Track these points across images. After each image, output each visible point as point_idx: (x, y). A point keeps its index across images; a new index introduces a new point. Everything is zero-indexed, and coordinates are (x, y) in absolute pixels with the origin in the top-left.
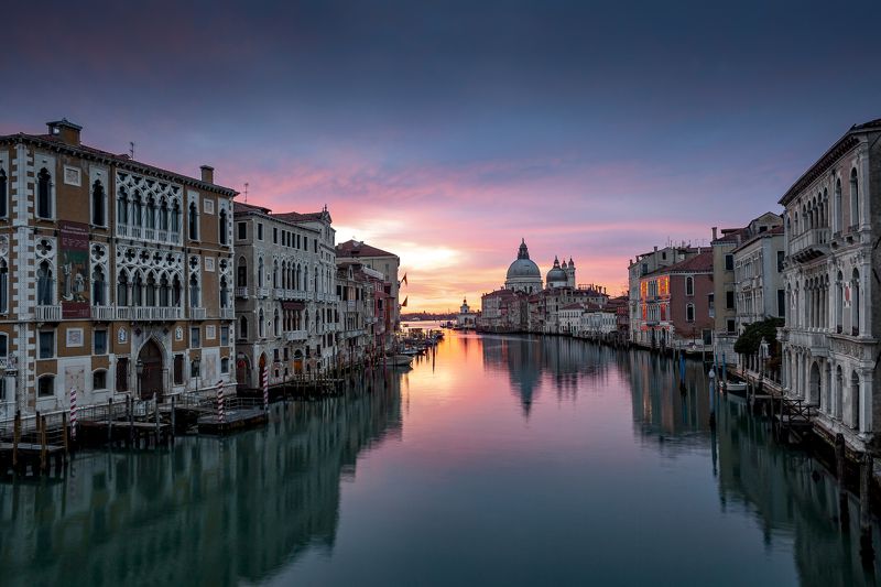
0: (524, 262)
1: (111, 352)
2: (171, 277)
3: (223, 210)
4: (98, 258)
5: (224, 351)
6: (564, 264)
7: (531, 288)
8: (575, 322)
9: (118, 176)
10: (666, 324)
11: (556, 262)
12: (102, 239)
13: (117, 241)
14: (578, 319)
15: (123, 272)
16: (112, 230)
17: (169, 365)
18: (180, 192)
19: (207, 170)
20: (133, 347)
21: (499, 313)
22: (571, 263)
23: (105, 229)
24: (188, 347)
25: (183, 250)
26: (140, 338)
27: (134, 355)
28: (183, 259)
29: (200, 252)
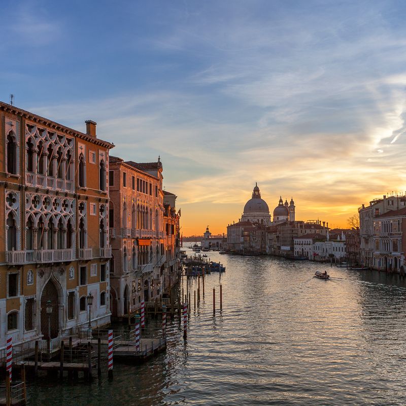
0: (257, 200)
1: (22, 294)
2: (66, 221)
3: (102, 161)
4: (11, 205)
5: (103, 287)
6: (286, 203)
7: (262, 220)
8: (307, 248)
9: (27, 128)
10: (397, 254)
11: (281, 201)
12: (14, 187)
13: (26, 189)
14: (310, 246)
15: (30, 218)
16: (23, 178)
17: (64, 302)
18: (72, 144)
19: (90, 124)
20: (37, 288)
21: (242, 239)
22: (292, 202)
23: (17, 178)
24: (78, 285)
25: (75, 196)
26: (43, 279)
27: (38, 296)
28: (74, 205)
29: (87, 198)
